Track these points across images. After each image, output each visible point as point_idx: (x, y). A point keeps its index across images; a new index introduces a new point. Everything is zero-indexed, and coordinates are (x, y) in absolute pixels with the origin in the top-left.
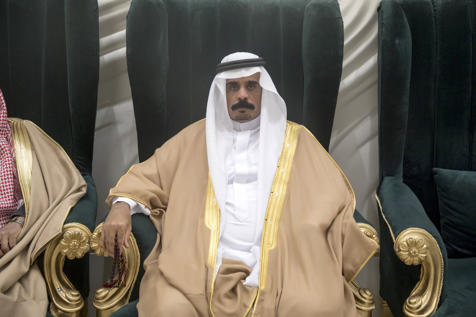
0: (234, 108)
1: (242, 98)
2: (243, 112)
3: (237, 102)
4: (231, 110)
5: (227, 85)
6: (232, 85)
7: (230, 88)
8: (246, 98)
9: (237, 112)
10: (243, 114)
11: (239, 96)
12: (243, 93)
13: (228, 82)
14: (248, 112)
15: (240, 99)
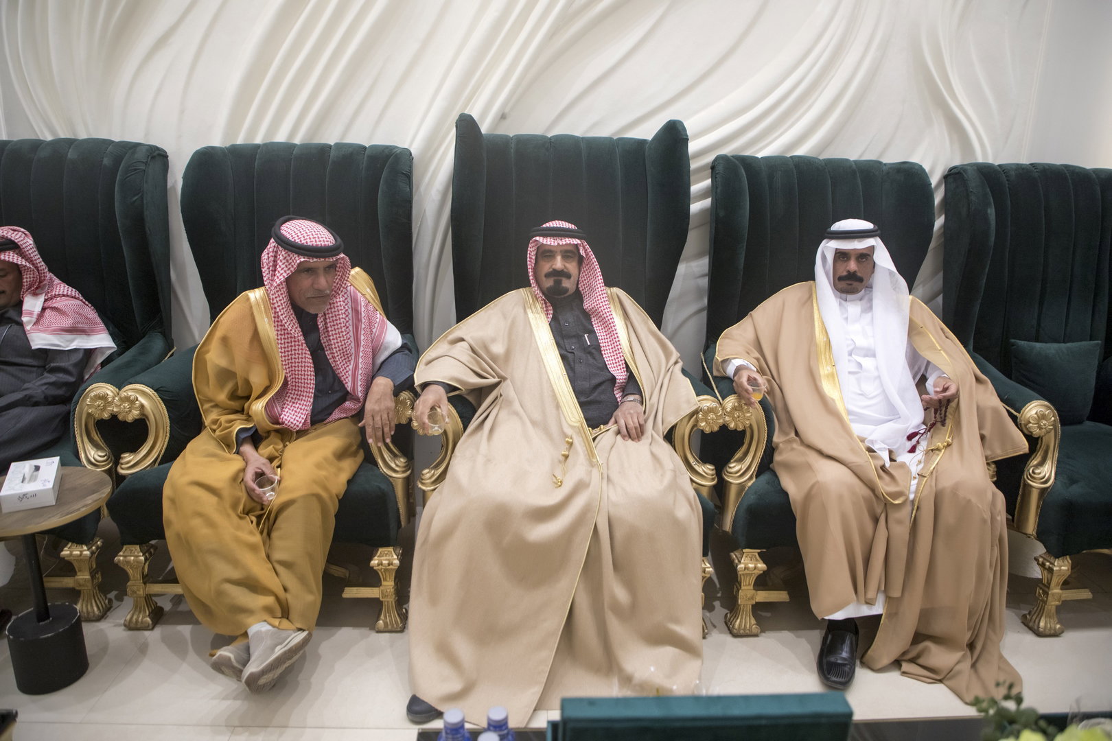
0: (841, 279)
1: (852, 271)
2: (851, 285)
3: (845, 273)
4: (837, 281)
5: (836, 254)
6: (841, 256)
7: (839, 258)
8: (855, 271)
9: (843, 284)
10: (850, 287)
11: (848, 268)
12: (853, 266)
13: (838, 251)
14: (855, 284)
15: (849, 271)
